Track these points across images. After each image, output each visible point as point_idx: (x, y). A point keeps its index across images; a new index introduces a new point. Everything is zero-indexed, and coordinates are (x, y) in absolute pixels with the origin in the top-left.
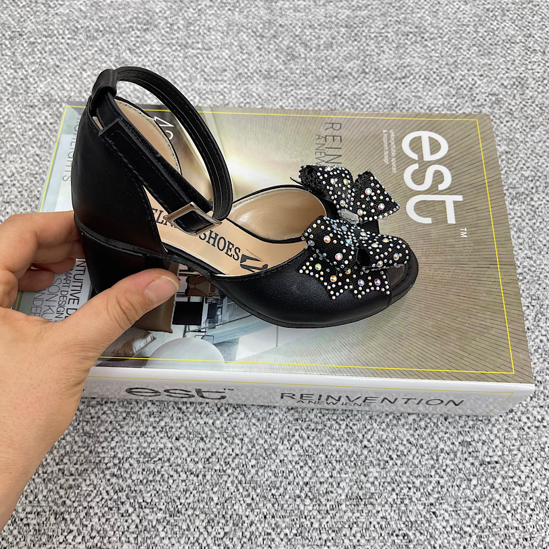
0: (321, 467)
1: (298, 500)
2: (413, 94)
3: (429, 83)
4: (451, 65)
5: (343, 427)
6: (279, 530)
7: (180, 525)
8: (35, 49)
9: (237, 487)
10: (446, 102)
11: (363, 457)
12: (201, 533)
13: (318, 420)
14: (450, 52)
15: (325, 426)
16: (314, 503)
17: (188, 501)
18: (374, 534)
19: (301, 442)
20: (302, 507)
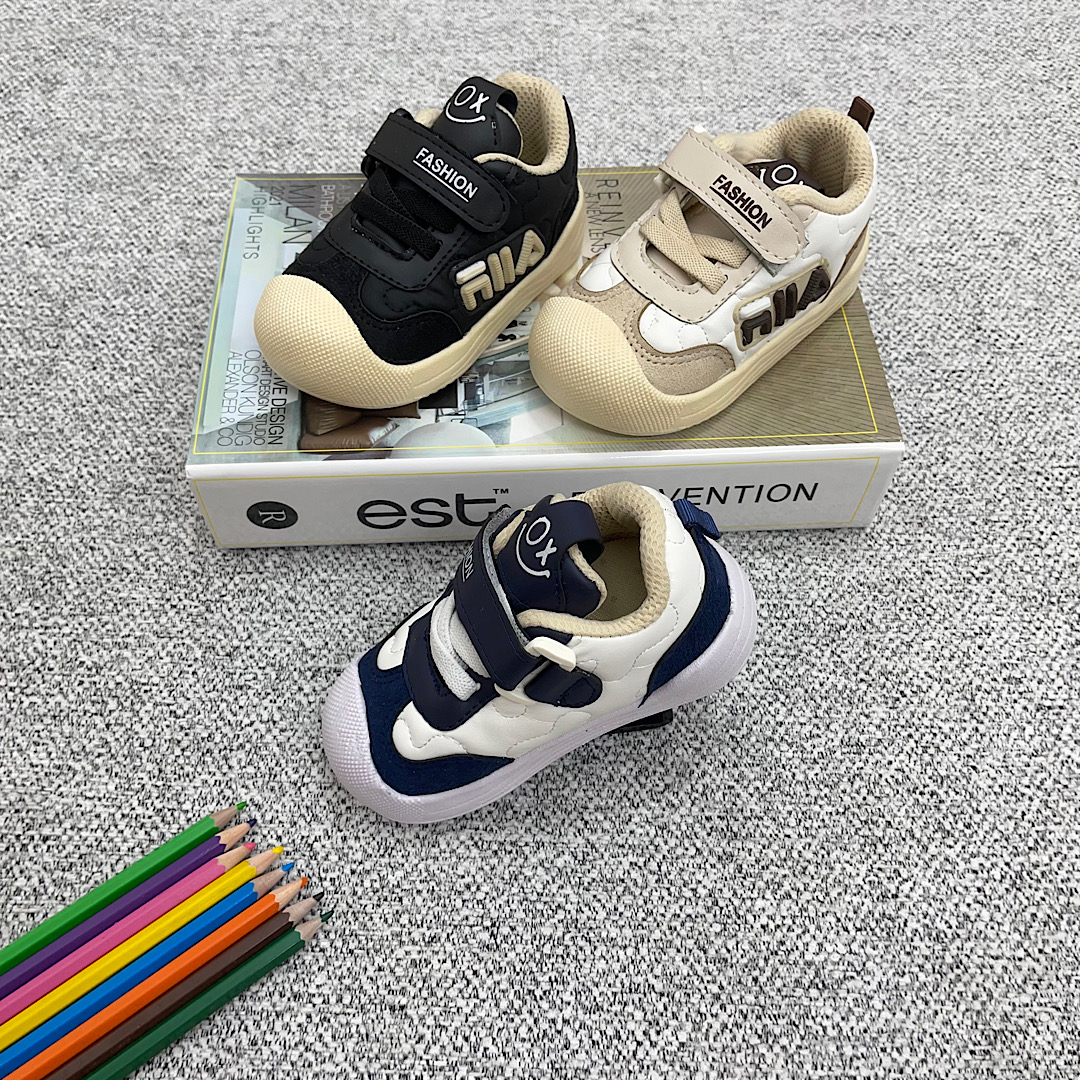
0: (799, 705)
1: (771, 745)
2: (883, 229)
3: (905, 216)
4: (935, 196)
5: (828, 653)
6: (746, 783)
7: (598, 772)
8: (315, 163)
9: (676, 727)
10: (934, 241)
11: (860, 693)
12: (632, 785)
13: (789, 643)
14: (931, 177)
15: (801, 651)
16: (794, 748)
17: (606, 744)
18: (888, 790)
19: (766, 671)
20: (777, 754)
